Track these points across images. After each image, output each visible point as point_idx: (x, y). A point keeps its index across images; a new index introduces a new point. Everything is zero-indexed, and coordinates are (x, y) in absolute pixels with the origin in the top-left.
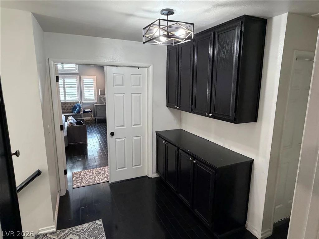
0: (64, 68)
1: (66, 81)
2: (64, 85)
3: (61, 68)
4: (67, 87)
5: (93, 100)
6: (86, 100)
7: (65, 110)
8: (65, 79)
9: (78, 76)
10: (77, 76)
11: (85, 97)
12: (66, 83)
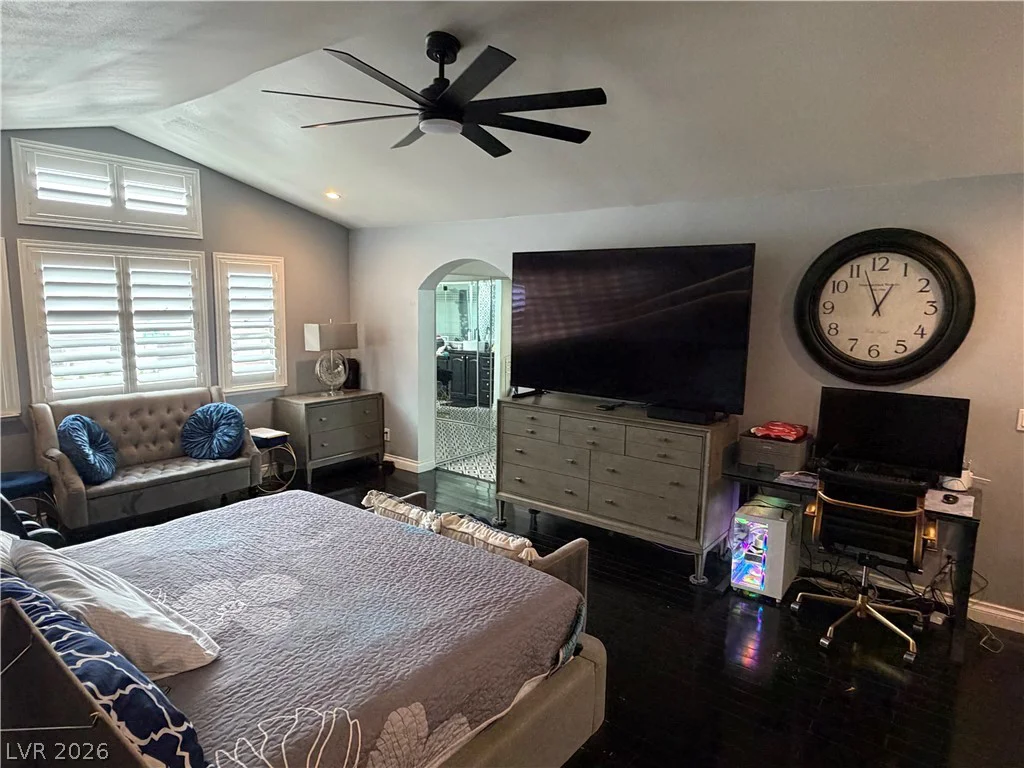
0: (129, 206)
1: (134, 280)
2: (125, 301)
3: (108, 204)
4: (142, 313)
5: (270, 378)
6: (236, 382)
7: (142, 448)
8: (131, 270)
9: (202, 255)
10: (193, 253)
11: (236, 367)
12: (135, 293)
